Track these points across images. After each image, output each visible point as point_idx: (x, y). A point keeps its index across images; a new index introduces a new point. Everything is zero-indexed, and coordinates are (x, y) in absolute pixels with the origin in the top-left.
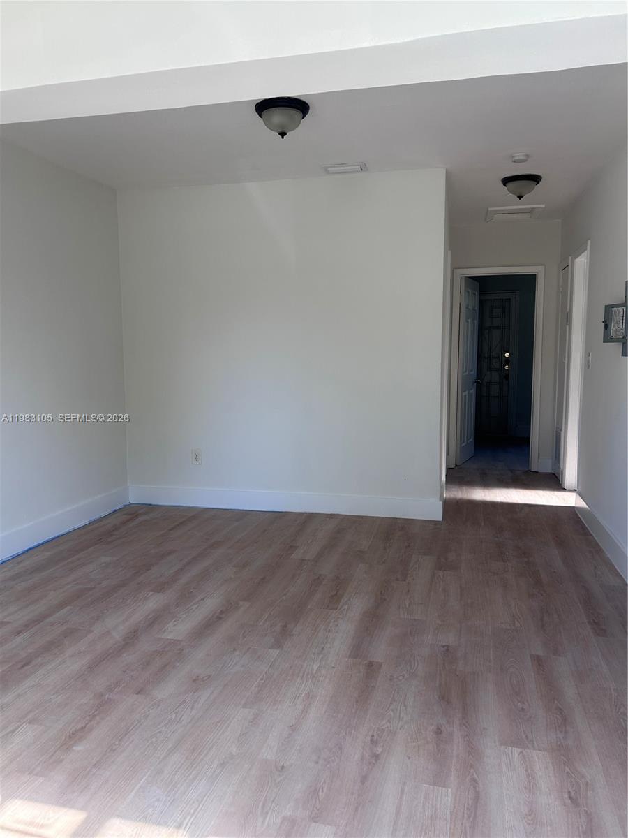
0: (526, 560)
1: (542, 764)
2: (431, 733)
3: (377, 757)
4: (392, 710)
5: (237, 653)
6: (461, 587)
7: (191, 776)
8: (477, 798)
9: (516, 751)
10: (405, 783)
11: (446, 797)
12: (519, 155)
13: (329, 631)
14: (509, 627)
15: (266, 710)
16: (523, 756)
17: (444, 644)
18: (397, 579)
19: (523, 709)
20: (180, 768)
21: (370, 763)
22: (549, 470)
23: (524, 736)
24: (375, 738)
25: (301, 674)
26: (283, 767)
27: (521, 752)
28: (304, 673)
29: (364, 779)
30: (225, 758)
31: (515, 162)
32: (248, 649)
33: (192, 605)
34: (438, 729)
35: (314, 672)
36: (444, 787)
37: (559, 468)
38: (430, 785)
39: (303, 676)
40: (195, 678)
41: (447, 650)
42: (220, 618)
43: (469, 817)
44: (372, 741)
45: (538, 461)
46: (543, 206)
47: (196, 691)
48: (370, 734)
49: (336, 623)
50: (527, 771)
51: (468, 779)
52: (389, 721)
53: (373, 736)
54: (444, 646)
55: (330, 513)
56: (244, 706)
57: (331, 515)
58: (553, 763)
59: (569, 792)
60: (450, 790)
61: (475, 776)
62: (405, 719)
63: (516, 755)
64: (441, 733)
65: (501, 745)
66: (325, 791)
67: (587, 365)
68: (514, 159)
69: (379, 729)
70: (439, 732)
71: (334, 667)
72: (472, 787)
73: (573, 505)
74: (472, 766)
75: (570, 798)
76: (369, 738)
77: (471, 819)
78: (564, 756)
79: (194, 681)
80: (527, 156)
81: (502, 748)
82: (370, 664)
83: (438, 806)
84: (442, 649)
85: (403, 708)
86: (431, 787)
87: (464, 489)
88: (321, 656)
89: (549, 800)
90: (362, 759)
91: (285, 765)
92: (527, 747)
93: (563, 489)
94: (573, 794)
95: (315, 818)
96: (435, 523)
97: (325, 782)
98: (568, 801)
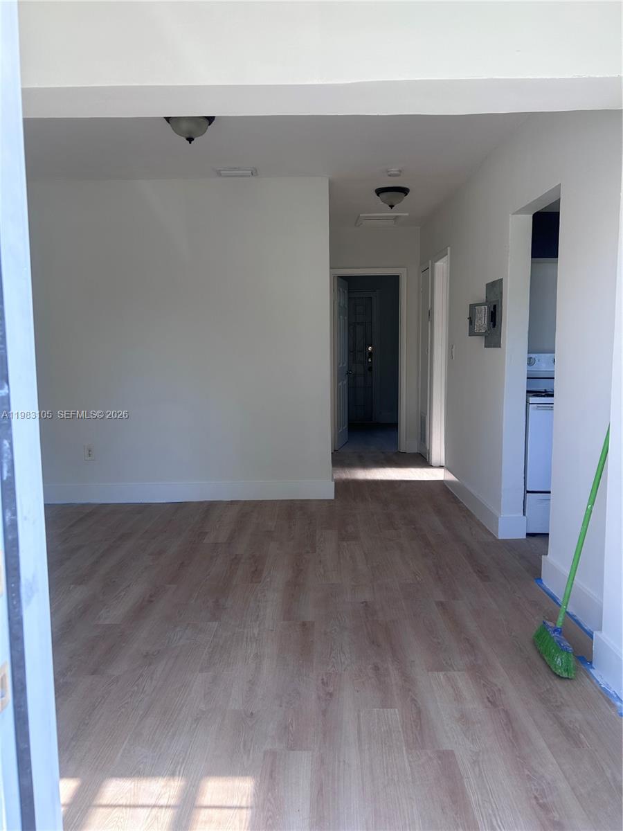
0: (413, 527)
1: (463, 681)
2: (371, 671)
3: (331, 695)
4: (334, 658)
5: (178, 629)
6: (365, 554)
7: (170, 734)
8: (419, 712)
9: (441, 675)
10: (359, 711)
11: (394, 715)
12: (394, 170)
13: (259, 601)
14: (412, 582)
15: (223, 671)
16: (447, 677)
17: (363, 601)
18: (308, 552)
19: (439, 643)
20: (157, 729)
21: (326, 700)
22: (415, 450)
23: (444, 662)
24: (325, 680)
25: (245, 639)
26: (252, 714)
27: (445, 674)
28: (247, 638)
29: (324, 713)
30: (197, 715)
31: (390, 176)
32: (189, 624)
33: (120, 593)
34: (375, 667)
35: (256, 635)
36: (391, 708)
37: (426, 448)
38: (380, 708)
39: (247, 641)
40: (145, 654)
41: (366, 605)
42: (152, 601)
43: (417, 727)
44: (323, 683)
45: (406, 442)
46: (407, 214)
47: (150, 664)
48: (320, 678)
49: (263, 594)
50: (452, 687)
51: (409, 699)
52: (333, 666)
53: (323, 679)
54: (362, 603)
55: (230, 500)
56: (201, 671)
57: (232, 501)
58: (471, 679)
59: (488, 698)
60: (396, 710)
61: (413, 696)
62: (346, 662)
63: (442, 677)
64: (378, 670)
65: (428, 671)
66: (294, 726)
67: (451, 356)
68: (389, 173)
69: (327, 674)
70: (376, 668)
71: (272, 630)
72: (413, 705)
73: (442, 478)
74: (410, 690)
75: (489, 701)
76: (320, 682)
77: (419, 728)
78: (478, 672)
79: (145, 656)
80: (400, 171)
81: (430, 673)
82: (304, 624)
83: (390, 722)
84: (362, 605)
85: (342, 654)
86: (381, 710)
87: (347, 471)
88: (258, 623)
89: (474, 705)
90: (319, 698)
91: (254, 712)
92: (450, 670)
93: (431, 466)
94: (491, 699)
95: (292, 749)
96: (329, 501)
97: (292, 719)
98: (489, 704)
